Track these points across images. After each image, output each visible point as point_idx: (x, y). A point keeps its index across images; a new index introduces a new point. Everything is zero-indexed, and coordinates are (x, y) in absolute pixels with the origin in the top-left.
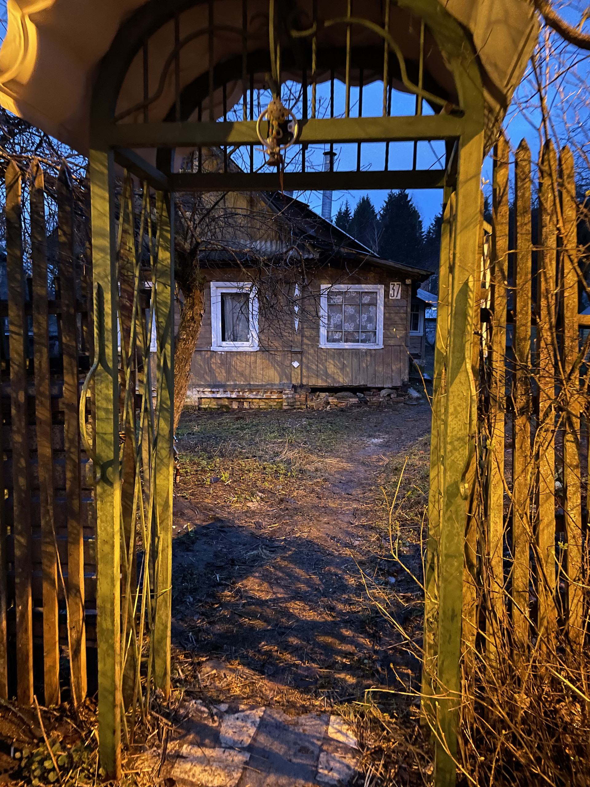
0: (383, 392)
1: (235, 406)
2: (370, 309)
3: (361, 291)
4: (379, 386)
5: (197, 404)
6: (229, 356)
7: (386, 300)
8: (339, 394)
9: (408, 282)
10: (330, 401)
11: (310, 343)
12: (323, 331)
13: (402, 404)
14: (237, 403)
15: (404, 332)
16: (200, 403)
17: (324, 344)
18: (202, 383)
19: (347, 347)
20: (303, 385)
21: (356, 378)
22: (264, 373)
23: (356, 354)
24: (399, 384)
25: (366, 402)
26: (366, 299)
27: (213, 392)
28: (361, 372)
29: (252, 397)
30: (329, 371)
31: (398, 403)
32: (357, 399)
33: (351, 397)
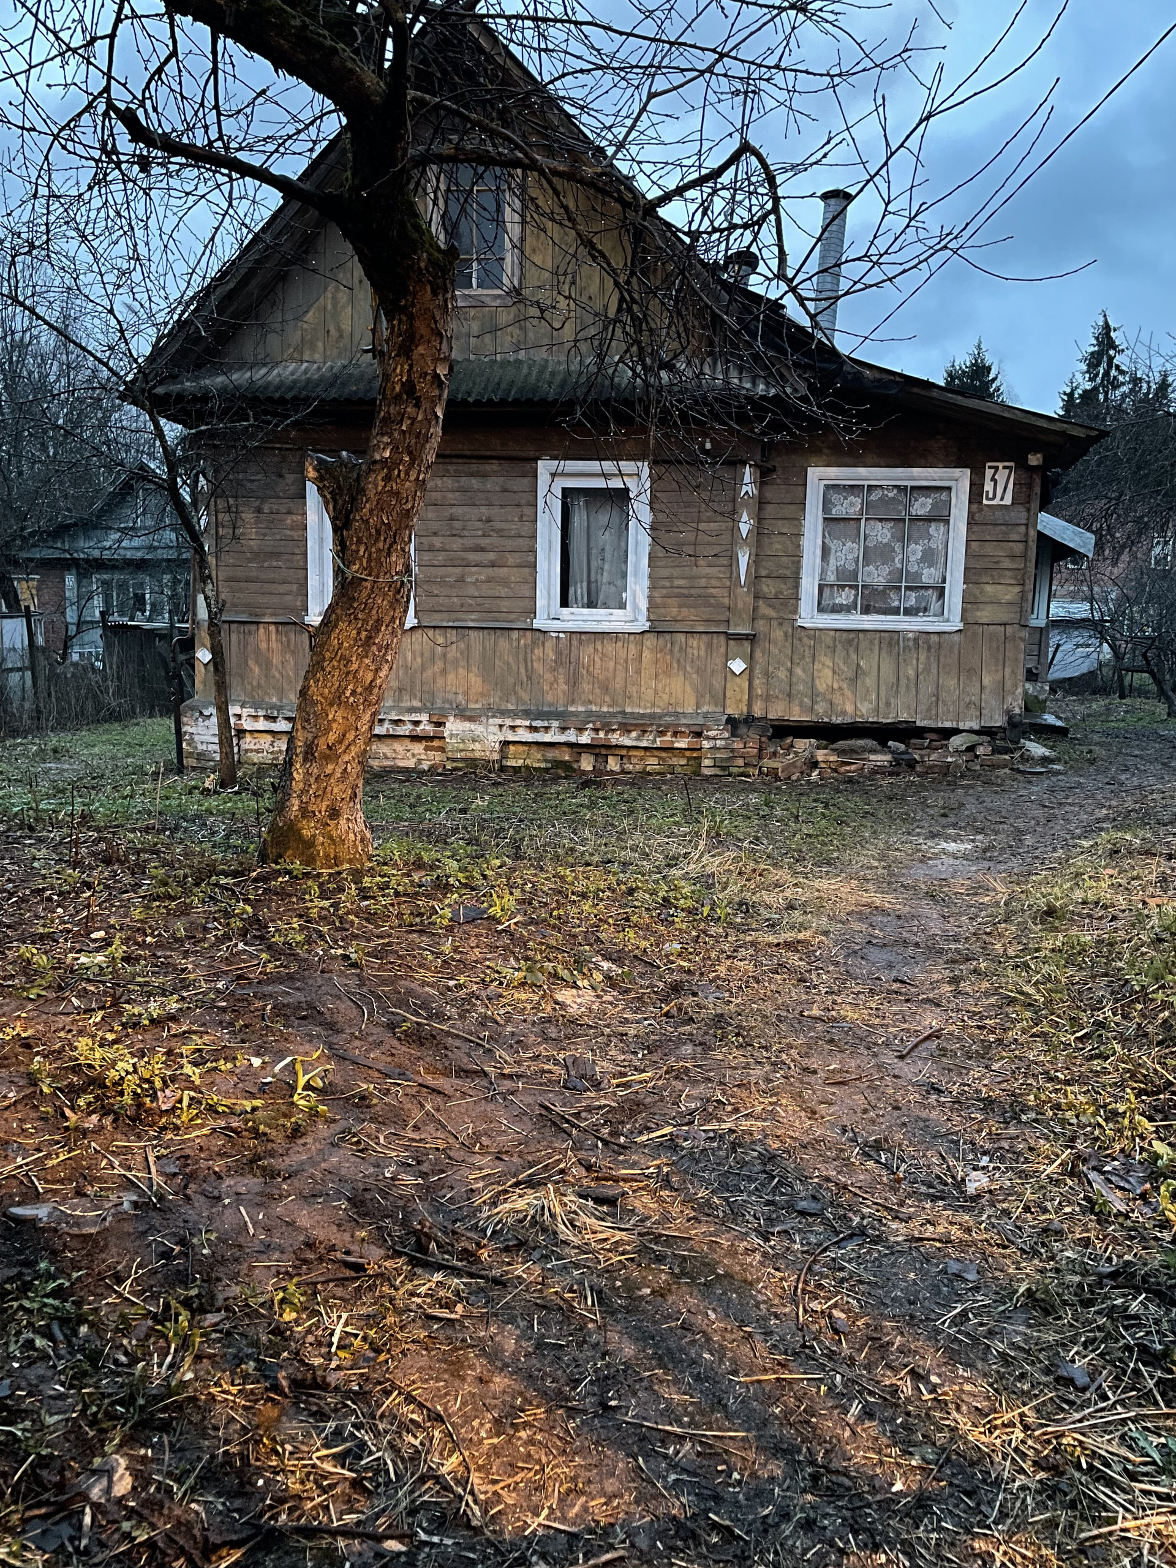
0: (956, 741)
1: (587, 764)
2: (932, 531)
3: (909, 484)
4: (948, 724)
5: (496, 756)
6: (575, 643)
7: (975, 506)
8: (842, 744)
9: (1034, 460)
10: (820, 759)
11: (773, 614)
12: (809, 586)
13: (1007, 771)
14: (592, 758)
15: (1018, 589)
16: (504, 756)
17: (808, 616)
18: (511, 707)
19: (867, 626)
20: (754, 719)
21: (888, 704)
22: (660, 686)
23: (890, 644)
24: (999, 721)
25: (911, 764)
26: (923, 505)
27: (535, 729)
28: (902, 690)
29: (628, 742)
30: (821, 686)
31: (994, 767)
32: (889, 757)
33: (873, 751)
